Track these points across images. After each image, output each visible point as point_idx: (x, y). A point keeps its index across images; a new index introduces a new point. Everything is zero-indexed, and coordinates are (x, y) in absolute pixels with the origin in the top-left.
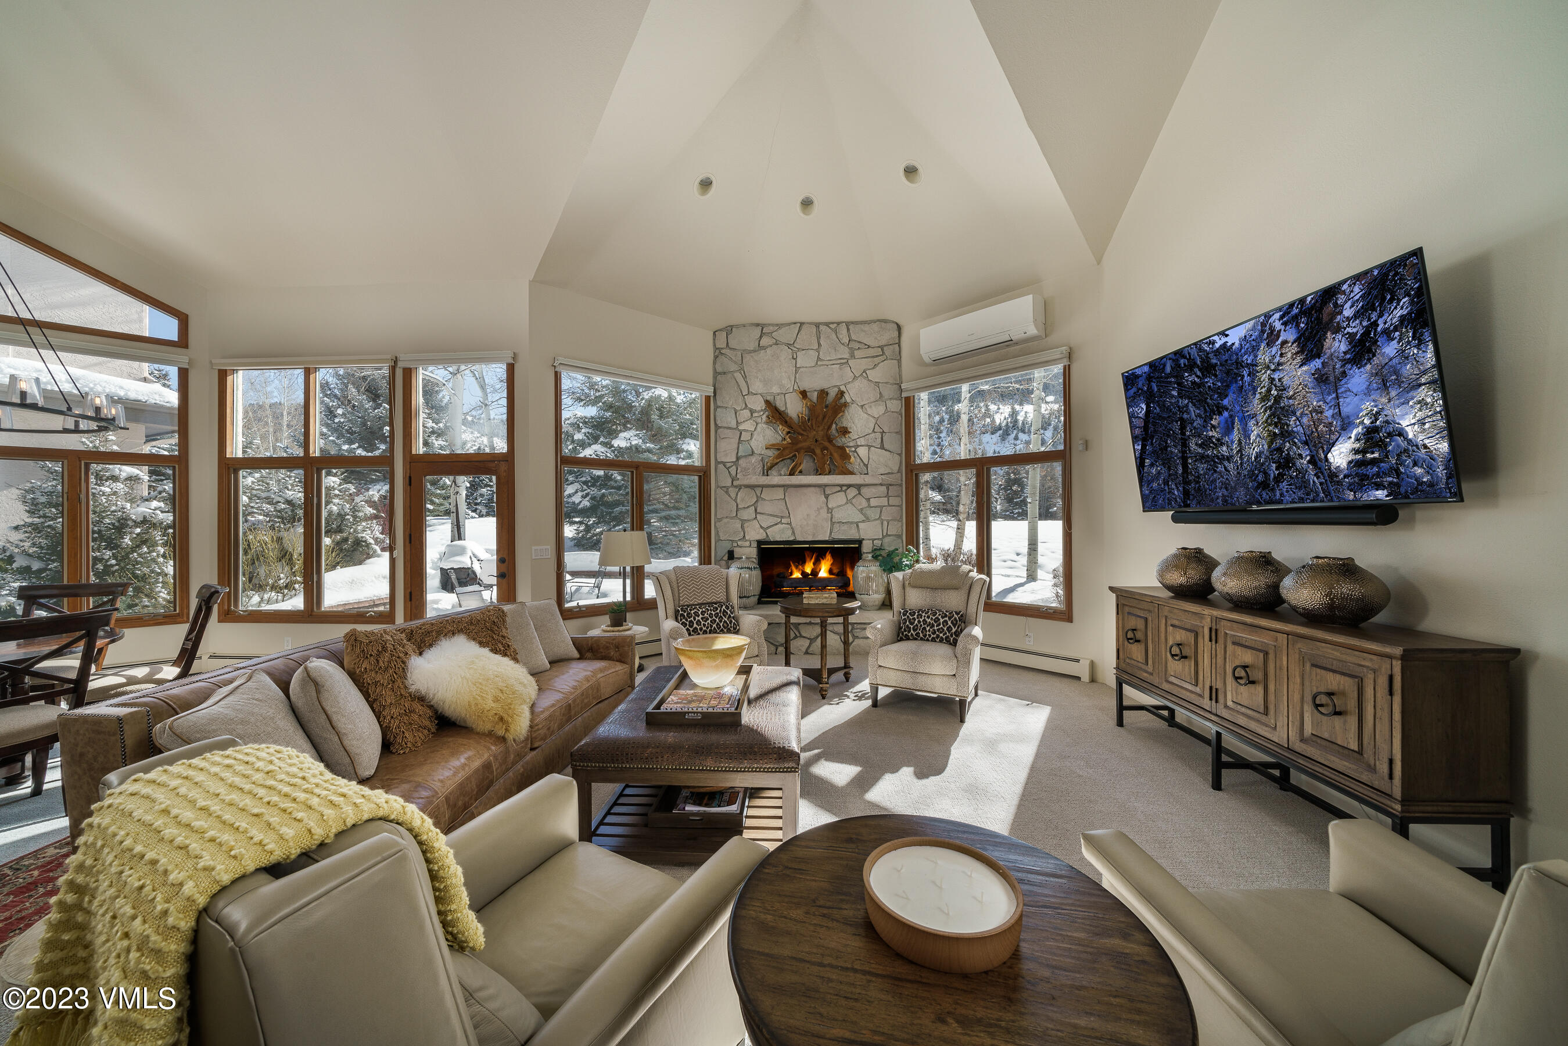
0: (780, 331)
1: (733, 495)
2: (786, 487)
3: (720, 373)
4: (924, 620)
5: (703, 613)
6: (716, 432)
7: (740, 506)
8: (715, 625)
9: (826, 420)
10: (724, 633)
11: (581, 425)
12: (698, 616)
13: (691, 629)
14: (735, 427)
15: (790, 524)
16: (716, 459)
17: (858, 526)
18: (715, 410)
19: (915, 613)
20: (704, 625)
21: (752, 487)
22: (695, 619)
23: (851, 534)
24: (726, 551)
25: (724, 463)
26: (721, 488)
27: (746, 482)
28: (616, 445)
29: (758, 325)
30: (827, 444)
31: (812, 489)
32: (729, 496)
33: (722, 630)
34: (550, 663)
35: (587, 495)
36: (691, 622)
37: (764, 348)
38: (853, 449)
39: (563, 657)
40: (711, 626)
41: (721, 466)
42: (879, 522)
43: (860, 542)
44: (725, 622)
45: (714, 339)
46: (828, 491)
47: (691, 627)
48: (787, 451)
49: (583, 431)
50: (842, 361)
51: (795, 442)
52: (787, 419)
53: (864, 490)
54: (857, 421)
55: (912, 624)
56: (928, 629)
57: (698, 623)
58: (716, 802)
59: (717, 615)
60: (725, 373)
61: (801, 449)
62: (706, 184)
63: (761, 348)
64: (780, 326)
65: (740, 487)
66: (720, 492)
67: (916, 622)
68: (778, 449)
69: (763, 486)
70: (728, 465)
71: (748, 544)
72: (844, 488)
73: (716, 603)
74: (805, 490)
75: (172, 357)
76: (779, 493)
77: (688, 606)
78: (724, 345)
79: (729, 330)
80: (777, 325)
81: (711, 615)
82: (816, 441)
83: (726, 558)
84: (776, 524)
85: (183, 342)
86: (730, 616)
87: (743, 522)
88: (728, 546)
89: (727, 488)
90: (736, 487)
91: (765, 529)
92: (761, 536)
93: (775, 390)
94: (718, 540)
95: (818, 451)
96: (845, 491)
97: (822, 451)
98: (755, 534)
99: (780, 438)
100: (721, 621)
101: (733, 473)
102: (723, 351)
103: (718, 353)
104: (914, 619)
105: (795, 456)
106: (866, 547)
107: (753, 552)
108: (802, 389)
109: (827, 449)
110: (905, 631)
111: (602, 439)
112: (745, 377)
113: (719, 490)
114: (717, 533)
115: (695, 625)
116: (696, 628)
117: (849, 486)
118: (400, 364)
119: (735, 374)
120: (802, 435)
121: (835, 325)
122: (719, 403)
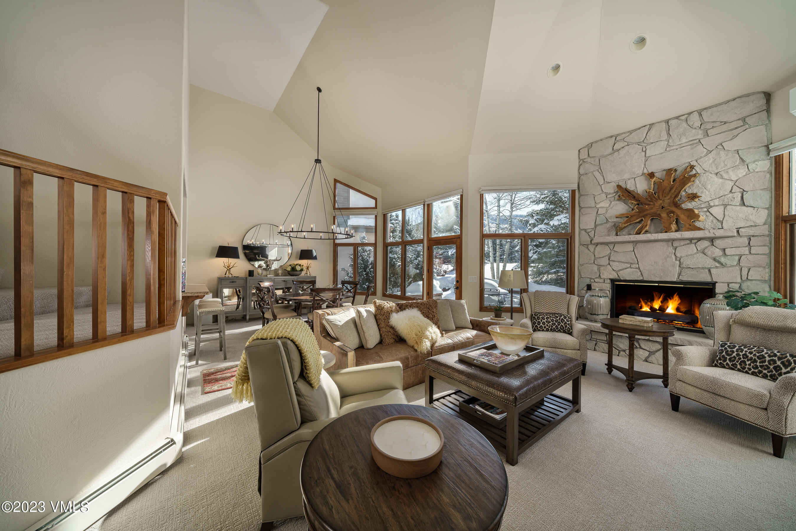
0: (631, 136)
1: (592, 250)
2: (635, 243)
3: (583, 175)
4: (745, 354)
5: (547, 318)
6: (580, 211)
7: (597, 256)
8: (554, 327)
9: (673, 191)
10: (561, 332)
11: (534, 215)
12: (544, 320)
13: (539, 326)
14: (594, 206)
15: (639, 268)
16: (579, 228)
17: (710, 271)
18: (579, 198)
19: (735, 347)
20: (547, 325)
21: (607, 244)
22: (541, 321)
23: (704, 277)
24: (586, 284)
25: (585, 230)
26: (583, 245)
27: (602, 240)
28: (552, 224)
29: (612, 137)
30: (673, 209)
31: (661, 243)
32: (589, 250)
33: (559, 330)
34: (456, 328)
35: (536, 252)
36: (539, 322)
37: (618, 150)
38: (705, 210)
39: (464, 326)
40: (552, 327)
41: (583, 232)
42: (738, 268)
43: (714, 284)
44: (562, 326)
45: (579, 155)
46: (676, 244)
47: (539, 325)
48: (634, 218)
49: (535, 218)
50: (695, 142)
51: (641, 211)
52: (636, 195)
53: (717, 242)
54: (709, 187)
55: (728, 355)
56: (748, 363)
57: (544, 323)
58: (492, 410)
59: (556, 321)
60: (586, 174)
61: (647, 215)
62: (557, 68)
63: (614, 151)
64: (631, 132)
65: (597, 244)
66: (583, 248)
67: (734, 354)
68: (627, 217)
69: (615, 243)
70: (589, 230)
71: (602, 281)
72: (694, 241)
73: (557, 314)
74: (655, 244)
75: (372, 212)
76: (630, 247)
77: (539, 313)
78: (586, 156)
79: (590, 146)
80: (629, 132)
81: (552, 320)
82: (663, 207)
83: (585, 289)
84: (626, 268)
85: (376, 207)
86: (566, 323)
87: (599, 266)
88: (588, 282)
89: (588, 245)
90: (594, 244)
91: (616, 272)
92: (614, 276)
93: (626, 176)
94: (580, 277)
95: (664, 215)
96: (695, 243)
97: (668, 215)
98: (609, 274)
99: (631, 209)
100: (559, 325)
101: (592, 235)
102: (585, 160)
103: (582, 162)
104: (733, 352)
105: (642, 220)
106: (720, 289)
107: (608, 286)
108: (650, 172)
109: (673, 212)
110: (720, 359)
111: (545, 221)
112: (602, 173)
113: (581, 247)
114: (579, 273)
115: (541, 324)
116: (541, 326)
117: (699, 239)
118: (426, 203)
119: (594, 173)
120: (648, 205)
121: (686, 116)
122: (582, 193)
